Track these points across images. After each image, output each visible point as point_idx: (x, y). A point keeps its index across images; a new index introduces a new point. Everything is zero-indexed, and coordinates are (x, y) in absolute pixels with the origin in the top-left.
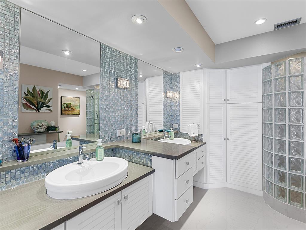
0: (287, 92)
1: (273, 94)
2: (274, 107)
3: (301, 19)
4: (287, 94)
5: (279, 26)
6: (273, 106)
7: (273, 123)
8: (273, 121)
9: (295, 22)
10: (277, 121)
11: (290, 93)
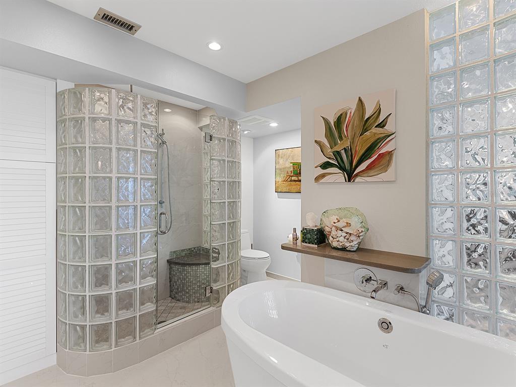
0: (114, 146)
1: (87, 147)
2: (90, 173)
3: (140, 27)
4: (114, 150)
5: (107, 18)
6: (87, 171)
7: (87, 205)
8: (87, 201)
9: (130, 28)
10: (94, 201)
11: (119, 149)
